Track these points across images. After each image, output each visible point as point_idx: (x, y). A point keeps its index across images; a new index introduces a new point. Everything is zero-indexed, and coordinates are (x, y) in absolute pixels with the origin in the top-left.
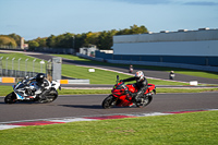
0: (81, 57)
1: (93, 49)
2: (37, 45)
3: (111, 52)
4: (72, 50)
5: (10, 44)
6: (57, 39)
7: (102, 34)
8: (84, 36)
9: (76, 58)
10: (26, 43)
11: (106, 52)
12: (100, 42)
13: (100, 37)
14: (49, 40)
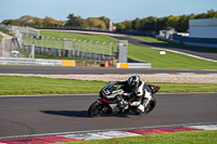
0: (159, 39)
1: (172, 32)
2: (124, 27)
3: (187, 35)
4: (154, 33)
5: (100, 26)
6: (141, 22)
7: (182, 17)
8: (166, 19)
9: (155, 41)
10: (114, 25)
11: (183, 34)
12: (180, 25)
13: (180, 21)
14: (134, 22)
